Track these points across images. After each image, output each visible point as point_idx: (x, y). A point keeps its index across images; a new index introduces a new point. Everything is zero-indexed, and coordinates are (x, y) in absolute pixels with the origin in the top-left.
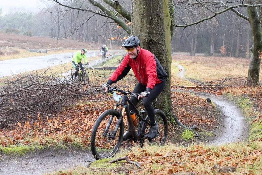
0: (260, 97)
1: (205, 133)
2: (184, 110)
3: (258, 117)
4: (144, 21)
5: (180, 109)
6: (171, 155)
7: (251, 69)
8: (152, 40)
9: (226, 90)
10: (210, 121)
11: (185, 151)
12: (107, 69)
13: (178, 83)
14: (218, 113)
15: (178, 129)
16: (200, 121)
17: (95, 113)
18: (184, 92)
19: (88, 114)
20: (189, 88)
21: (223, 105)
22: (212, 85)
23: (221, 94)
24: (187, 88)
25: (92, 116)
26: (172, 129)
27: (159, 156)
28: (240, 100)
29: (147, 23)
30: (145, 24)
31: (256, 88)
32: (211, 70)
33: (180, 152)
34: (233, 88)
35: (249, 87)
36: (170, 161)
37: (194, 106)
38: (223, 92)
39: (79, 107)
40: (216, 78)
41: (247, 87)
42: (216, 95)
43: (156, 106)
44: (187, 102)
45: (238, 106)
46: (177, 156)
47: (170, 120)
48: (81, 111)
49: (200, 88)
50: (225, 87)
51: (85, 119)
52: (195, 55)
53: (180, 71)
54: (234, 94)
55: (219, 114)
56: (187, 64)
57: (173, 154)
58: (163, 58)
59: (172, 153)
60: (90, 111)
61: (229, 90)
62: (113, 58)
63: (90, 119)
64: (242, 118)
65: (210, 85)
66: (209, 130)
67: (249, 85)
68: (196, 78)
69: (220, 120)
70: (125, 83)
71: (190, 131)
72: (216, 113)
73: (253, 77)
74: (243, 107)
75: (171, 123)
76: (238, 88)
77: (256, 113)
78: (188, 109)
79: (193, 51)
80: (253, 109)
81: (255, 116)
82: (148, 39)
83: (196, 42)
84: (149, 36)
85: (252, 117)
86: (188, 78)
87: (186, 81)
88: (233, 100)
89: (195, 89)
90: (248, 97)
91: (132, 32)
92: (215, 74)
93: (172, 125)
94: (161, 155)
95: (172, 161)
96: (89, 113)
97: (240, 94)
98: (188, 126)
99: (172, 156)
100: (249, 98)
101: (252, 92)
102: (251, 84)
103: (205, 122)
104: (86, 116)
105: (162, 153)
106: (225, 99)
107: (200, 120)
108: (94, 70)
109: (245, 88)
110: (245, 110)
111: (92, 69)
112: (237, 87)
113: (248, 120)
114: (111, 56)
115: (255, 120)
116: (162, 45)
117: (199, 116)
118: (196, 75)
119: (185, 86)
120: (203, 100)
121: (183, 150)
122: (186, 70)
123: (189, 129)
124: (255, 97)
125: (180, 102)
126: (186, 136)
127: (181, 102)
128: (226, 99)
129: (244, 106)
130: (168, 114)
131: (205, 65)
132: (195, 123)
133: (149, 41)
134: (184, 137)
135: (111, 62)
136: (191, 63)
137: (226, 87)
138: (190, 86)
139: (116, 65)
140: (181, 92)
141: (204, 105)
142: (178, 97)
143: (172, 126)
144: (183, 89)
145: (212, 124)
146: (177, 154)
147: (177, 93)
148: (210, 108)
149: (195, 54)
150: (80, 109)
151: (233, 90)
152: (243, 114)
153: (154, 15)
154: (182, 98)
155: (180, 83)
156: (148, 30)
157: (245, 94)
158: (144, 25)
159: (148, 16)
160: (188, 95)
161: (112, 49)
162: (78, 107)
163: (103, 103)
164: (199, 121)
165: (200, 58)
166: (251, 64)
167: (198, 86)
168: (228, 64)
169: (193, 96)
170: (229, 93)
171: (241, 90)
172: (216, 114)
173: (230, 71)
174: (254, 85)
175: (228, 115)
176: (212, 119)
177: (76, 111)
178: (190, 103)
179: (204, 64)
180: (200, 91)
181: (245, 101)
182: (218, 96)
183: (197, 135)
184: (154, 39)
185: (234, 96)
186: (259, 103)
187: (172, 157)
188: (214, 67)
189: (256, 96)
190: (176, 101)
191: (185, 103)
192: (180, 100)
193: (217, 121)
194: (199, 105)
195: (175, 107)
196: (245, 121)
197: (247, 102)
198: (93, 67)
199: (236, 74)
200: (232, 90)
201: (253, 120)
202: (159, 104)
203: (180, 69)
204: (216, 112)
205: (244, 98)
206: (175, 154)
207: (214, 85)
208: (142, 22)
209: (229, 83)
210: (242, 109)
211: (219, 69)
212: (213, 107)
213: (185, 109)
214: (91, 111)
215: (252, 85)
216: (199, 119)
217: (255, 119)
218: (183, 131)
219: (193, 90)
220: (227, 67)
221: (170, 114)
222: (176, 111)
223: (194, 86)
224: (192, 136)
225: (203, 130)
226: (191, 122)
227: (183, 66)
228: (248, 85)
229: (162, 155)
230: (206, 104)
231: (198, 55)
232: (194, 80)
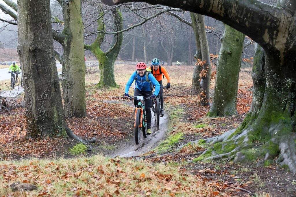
4: (28, 29)
8: (36, 48)
10: (120, 134)
15: (68, 143)
26: (61, 142)
29: (31, 30)
30: (29, 31)
41: (190, 96)
43: (45, 119)
47: (61, 134)
58: (51, 67)
82: (32, 47)
84: (34, 44)
93: (62, 138)
109: (187, 97)
116: (49, 54)
126: (76, 150)
130: (58, 127)
133: (34, 49)
137: (168, 97)
153: (39, 22)
156: (32, 38)
158: (29, 33)
159: (32, 23)
170: (168, 103)
183: (91, 149)
184: (39, 47)
202: (47, 116)
208: (27, 29)
217: (174, 130)
218: (74, 145)
221: (60, 126)
224: (84, 150)
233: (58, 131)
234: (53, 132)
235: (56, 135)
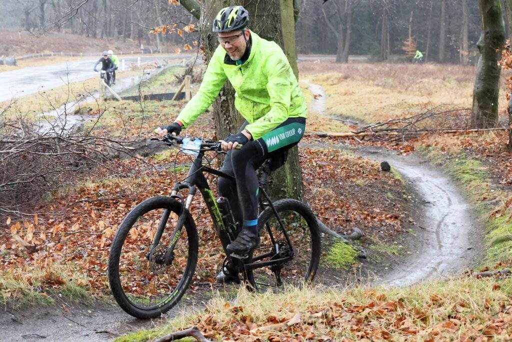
0: (502, 154)
1: (383, 247)
2: (331, 192)
3: (503, 204)
5: (321, 190)
6: (306, 319)
7: (480, 89)
9: (424, 140)
10: (391, 218)
11: (340, 306)
12: (151, 99)
13: (314, 127)
14: (410, 197)
16: (369, 218)
17: (121, 205)
18: (327, 147)
19: (107, 208)
20: (338, 137)
21: (420, 175)
22: (392, 130)
23: (412, 149)
24: (335, 137)
25: (116, 211)
26: (304, 241)
27: (278, 322)
28: (458, 164)
31: (492, 134)
32: (386, 94)
33: (328, 310)
34: (440, 134)
35: (476, 131)
36: (304, 336)
37: (352, 182)
38: (417, 145)
39: (84, 191)
40: (398, 112)
41: (472, 132)
42: (401, 153)
44: (336, 173)
45: (453, 176)
46: (321, 320)
47: (300, 221)
48: (89, 202)
49: (364, 137)
50: (422, 132)
51: (98, 222)
52: (347, 61)
53: (315, 97)
54: (443, 149)
55: (412, 199)
56: (331, 83)
57: (310, 317)
59: (308, 314)
60: (111, 201)
61: (432, 140)
62: (163, 73)
63: (111, 220)
64: (464, 207)
65: (387, 131)
66: (391, 238)
67: (474, 128)
68: (353, 114)
69: (414, 212)
70: (191, 130)
71: (346, 243)
72: (405, 196)
73: (485, 109)
74: (465, 179)
75: (300, 227)
76: (450, 134)
77: (497, 193)
78: (338, 190)
79: (344, 50)
80: (489, 184)
81: (494, 201)
83: (349, 32)
85: (489, 202)
86: (334, 115)
87: (330, 120)
88: (441, 165)
89: (353, 139)
90: (474, 156)
91: (202, 13)
92: (395, 102)
93: (303, 231)
94: (281, 322)
95: (309, 335)
96: (108, 206)
97: (455, 149)
98: (342, 233)
99: (310, 321)
100: (477, 157)
101: (483, 143)
102: (481, 126)
103: (381, 221)
104: (103, 214)
105: (284, 316)
106: (422, 161)
107: (368, 215)
108: (122, 101)
109: (467, 134)
110: (470, 187)
111: (117, 100)
112: (448, 133)
113: (479, 212)
114: (159, 67)
115: (497, 212)
117: (364, 205)
118: (353, 106)
119: (329, 133)
120: (372, 166)
121: (336, 305)
122: (330, 96)
123: (345, 241)
124: (492, 154)
125: (319, 175)
126: (338, 257)
127: (322, 174)
128: (424, 162)
129: (467, 177)
131: (371, 82)
132: (358, 224)
134: (334, 260)
135: (159, 83)
136: (340, 80)
137: (424, 133)
138: (340, 132)
139: (171, 88)
140: (321, 149)
141: (376, 179)
142: (316, 162)
143: (304, 233)
144: (324, 140)
145: (397, 223)
146: (322, 317)
147: (313, 150)
148: (390, 185)
149: (347, 58)
150: (88, 197)
151: (439, 139)
152: (466, 197)
154: (324, 163)
155: (316, 127)
157: (467, 149)
160: (338, 156)
161: (162, 52)
162: (82, 191)
163: (139, 180)
164: (365, 218)
165: (360, 67)
166: (479, 79)
167: (358, 133)
168: (425, 80)
169: (349, 157)
170: (430, 148)
171: (458, 139)
172: (405, 199)
173: (430, 94)
174: (486, 128)
175: (430, 199)
176: (396, 212)
177: (77, 201)
178: (343, 174)
179: (369, 80)
180: (363, 144)
181: (470, 166)
182: (404, 154)
183: (365, 254)
185: (443, 153)
186: (502, 168)
187: (308, 324)
188: (393, 88)
189: (494, 152)
190: (311, 170)
191: (333, 175)
192: (320, 167)
193: (408, 216)
194: (363, 178)
195: (309, 185)
196: (473, 214)
197: (475, 168)
198: (119, 94)
199: (444, 102)
200: (437, 139)
201: (491, 212)
202: (272, 182)
203: (315, 94)
204: (404, 193)
205: (466, 158)
206: (316, 315)
207: (396, 130)
209: (428, 122)
210: (463, 184)
211: (403, 91)
212: (397, 183)
213: (333, 190)
214: (114, 200)
215: (481, 128)
216: (366, 213)
217: (497, 208)
218: (330, 245)
219: (347, 141)
220: (421, 85)
222: (311, 196)
223: (350, 134)
224: (352, 256)
225: (376, 240)
226: (347, 221)
227: (321, 85)
228: (472, 127)
229: (283, 321)
230: (381, 174)
231: (354, 60)
232: (347, 118)
233: (292, 216)
234: (283, 218)
235: (289, 223)
